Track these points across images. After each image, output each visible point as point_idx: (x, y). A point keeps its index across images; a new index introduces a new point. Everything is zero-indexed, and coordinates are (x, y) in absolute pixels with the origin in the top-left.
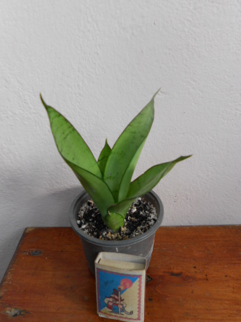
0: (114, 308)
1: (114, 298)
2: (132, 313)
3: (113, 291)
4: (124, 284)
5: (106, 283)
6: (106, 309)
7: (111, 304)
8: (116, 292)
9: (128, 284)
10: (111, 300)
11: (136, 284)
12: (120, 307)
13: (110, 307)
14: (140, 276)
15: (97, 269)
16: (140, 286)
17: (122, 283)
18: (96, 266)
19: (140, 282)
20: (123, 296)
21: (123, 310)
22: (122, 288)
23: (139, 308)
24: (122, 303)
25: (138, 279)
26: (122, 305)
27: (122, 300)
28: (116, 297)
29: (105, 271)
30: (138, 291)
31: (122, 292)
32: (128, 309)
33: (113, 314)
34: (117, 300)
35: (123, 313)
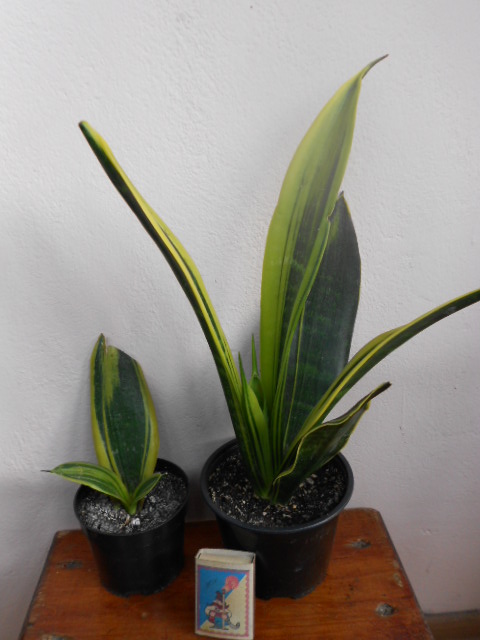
0: (216, 621)
1: (217, 605)
2: (238, 625)
3: (215, 595)
4: (230, 582)
5: (208, 584)
6: (207, 624)
7: (213, 614)
8: (220, 595)
9: (233, 583)
10: (213, 608)
11: (243, 582)
12: (224, 617)
13: (212, 620)
14: (247, 572)
15: (199, 566)
16: (247, 585)
17: (227, 582)
18: (198, 562)
19: (248, 579)
20: (228, 600)
21: (228, 622)
22: (227, 589)
23: (247, 617)
24: (226, 610)
25: (245, 576)
26: (227, 614)
27: (227, 607)
28: (220, 603)
29: (208, 568)
30: (245, 593)
31: (228, 593)
32: (234, 621)
33: (216, 630)
34: (220, 607)
35: (228, 627)
